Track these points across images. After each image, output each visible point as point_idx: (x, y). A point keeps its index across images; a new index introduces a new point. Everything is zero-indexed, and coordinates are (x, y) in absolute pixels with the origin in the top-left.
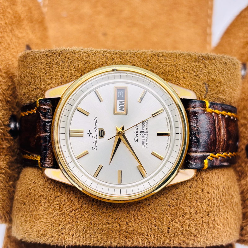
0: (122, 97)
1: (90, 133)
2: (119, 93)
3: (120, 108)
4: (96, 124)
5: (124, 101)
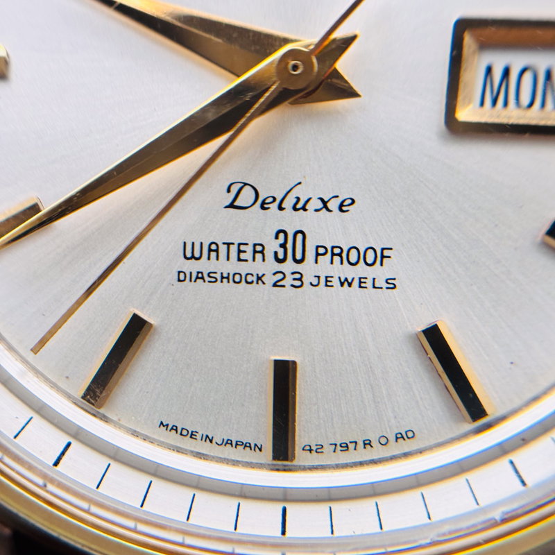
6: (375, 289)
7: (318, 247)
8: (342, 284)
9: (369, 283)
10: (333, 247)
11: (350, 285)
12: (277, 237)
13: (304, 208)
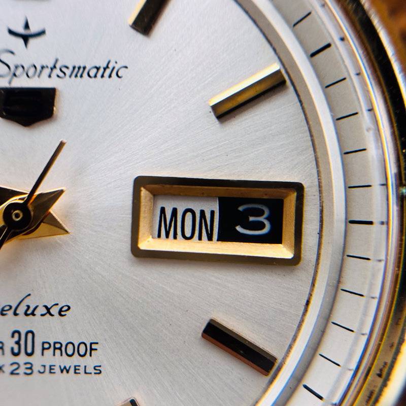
0: (239, 228)
1: (26, 38)
2: (261, 213)
3: (175, 211)
4: (79, 71)
5: (215, 236)
6: (86, 375)
7: (43, 343)
8: (62, 371)
9: (82, 370)
10: (55, 343)
11: (68, 371)
12: (13, 336)
13: (33, 314)
